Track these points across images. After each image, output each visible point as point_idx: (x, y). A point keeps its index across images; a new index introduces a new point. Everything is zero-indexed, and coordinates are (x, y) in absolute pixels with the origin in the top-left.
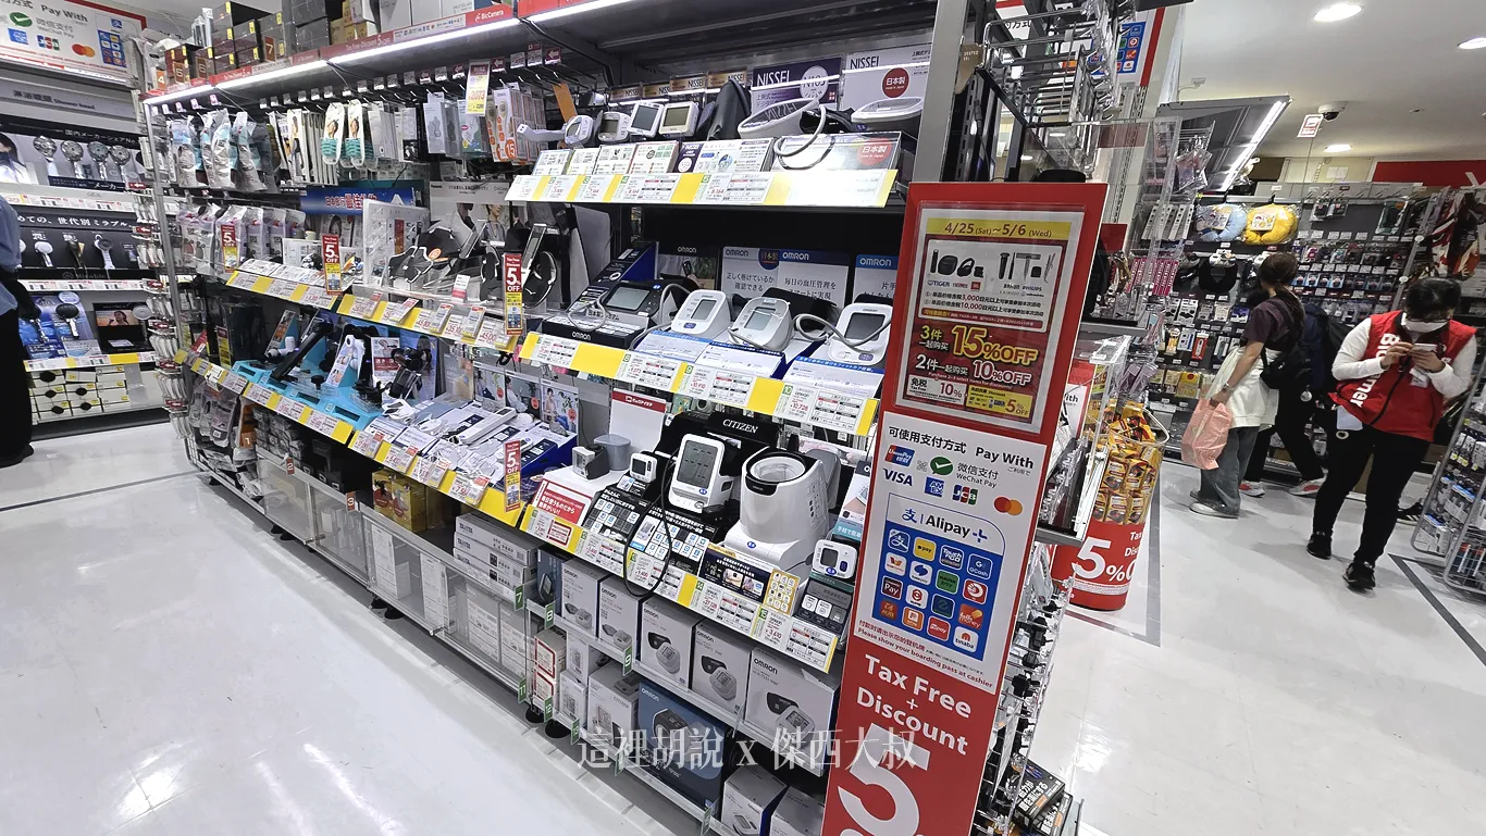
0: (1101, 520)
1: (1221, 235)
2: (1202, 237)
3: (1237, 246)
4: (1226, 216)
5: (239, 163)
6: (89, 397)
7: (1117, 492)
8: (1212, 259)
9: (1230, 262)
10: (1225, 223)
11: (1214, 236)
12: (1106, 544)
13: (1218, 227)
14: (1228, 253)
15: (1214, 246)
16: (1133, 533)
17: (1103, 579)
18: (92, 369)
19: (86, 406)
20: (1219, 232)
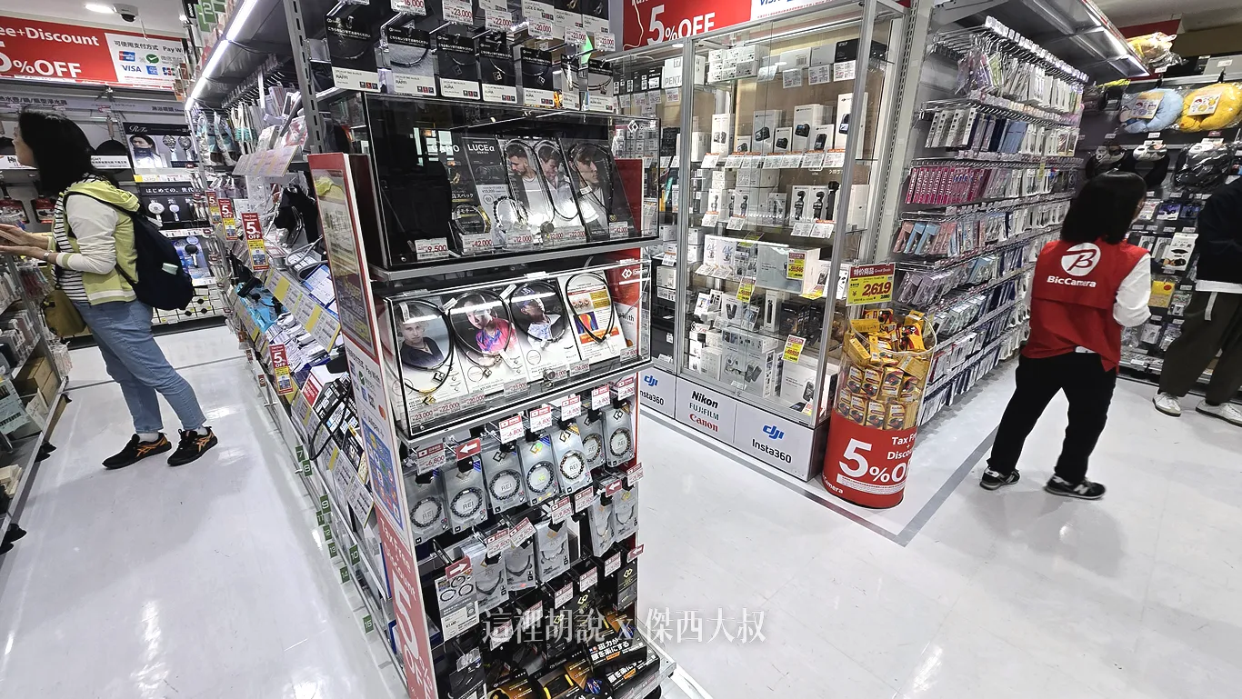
0: (862, 424)
1: (1149, 125)
2: (1127, 129)
3: (1166, 135)
4: (1157, 103)
5: (217, 148)
6: (206, 305)
7: (874, 398)
8: (1136, 152)
9: (1159, 153)
10: (1154, 112)
11: (1141, 126)
12: (868, 447)
13: (1147, 116)
14: (1159, 145)
15: (1141, 137)
16: (895, 439)
17: (867, 478)
18: (206, 287)
19: (204, 311)
20: (1147, 121)
